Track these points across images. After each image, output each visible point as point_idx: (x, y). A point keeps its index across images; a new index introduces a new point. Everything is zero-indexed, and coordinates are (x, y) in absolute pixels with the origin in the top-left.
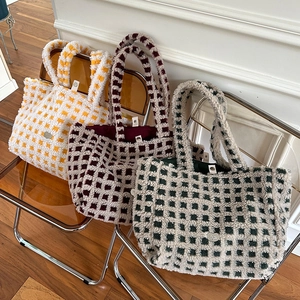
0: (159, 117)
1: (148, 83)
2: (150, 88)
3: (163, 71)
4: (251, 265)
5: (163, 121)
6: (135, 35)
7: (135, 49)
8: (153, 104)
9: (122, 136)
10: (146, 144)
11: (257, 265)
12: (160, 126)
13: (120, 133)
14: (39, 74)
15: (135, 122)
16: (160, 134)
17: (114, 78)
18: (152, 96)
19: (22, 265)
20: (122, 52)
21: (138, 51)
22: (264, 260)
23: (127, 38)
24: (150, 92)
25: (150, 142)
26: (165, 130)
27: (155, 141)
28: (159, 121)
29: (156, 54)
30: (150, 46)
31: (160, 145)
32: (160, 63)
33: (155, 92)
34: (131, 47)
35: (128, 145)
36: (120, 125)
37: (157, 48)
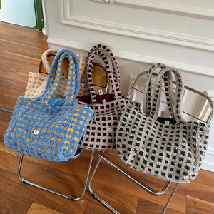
0: (115, 88)
1: (108, 70)
2: (109, 72)
3: (116, 63)
4: (178, 172)
5: (118, 90)
6: (100, 45)
7: (99, 52)
8: (111, 81)
9: (95, 100)
10: (110, 103)
11: (181, 173)
12: (116, 93)
13: (94, 99)
14: (38, 69)
15: (101, 92)
16: (117, 97)
17: (89, 68)
18: (110, 77)
19: (27, 196)
20: (93, 54)
21: (101, 53)
22: (186, 170)
23: (95, 47)
24: (109, 74)
25: (111, 102)
26: (119, 95)
27: (114, 102)
28: (115, 90)
29: (112, 54)
30: (108, 50)
31: (117, 103)
32: (114, 59)
33: (112, 75)
34: (97, 51)
35: (99, 105)
36: (93, 94)
37: (112, 51)
